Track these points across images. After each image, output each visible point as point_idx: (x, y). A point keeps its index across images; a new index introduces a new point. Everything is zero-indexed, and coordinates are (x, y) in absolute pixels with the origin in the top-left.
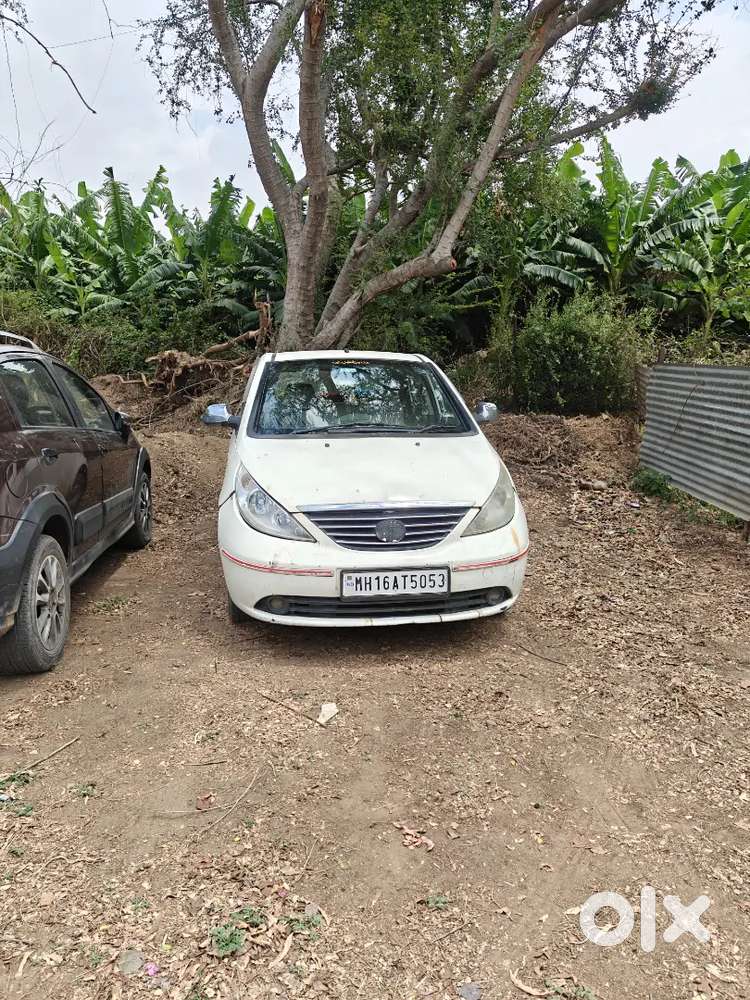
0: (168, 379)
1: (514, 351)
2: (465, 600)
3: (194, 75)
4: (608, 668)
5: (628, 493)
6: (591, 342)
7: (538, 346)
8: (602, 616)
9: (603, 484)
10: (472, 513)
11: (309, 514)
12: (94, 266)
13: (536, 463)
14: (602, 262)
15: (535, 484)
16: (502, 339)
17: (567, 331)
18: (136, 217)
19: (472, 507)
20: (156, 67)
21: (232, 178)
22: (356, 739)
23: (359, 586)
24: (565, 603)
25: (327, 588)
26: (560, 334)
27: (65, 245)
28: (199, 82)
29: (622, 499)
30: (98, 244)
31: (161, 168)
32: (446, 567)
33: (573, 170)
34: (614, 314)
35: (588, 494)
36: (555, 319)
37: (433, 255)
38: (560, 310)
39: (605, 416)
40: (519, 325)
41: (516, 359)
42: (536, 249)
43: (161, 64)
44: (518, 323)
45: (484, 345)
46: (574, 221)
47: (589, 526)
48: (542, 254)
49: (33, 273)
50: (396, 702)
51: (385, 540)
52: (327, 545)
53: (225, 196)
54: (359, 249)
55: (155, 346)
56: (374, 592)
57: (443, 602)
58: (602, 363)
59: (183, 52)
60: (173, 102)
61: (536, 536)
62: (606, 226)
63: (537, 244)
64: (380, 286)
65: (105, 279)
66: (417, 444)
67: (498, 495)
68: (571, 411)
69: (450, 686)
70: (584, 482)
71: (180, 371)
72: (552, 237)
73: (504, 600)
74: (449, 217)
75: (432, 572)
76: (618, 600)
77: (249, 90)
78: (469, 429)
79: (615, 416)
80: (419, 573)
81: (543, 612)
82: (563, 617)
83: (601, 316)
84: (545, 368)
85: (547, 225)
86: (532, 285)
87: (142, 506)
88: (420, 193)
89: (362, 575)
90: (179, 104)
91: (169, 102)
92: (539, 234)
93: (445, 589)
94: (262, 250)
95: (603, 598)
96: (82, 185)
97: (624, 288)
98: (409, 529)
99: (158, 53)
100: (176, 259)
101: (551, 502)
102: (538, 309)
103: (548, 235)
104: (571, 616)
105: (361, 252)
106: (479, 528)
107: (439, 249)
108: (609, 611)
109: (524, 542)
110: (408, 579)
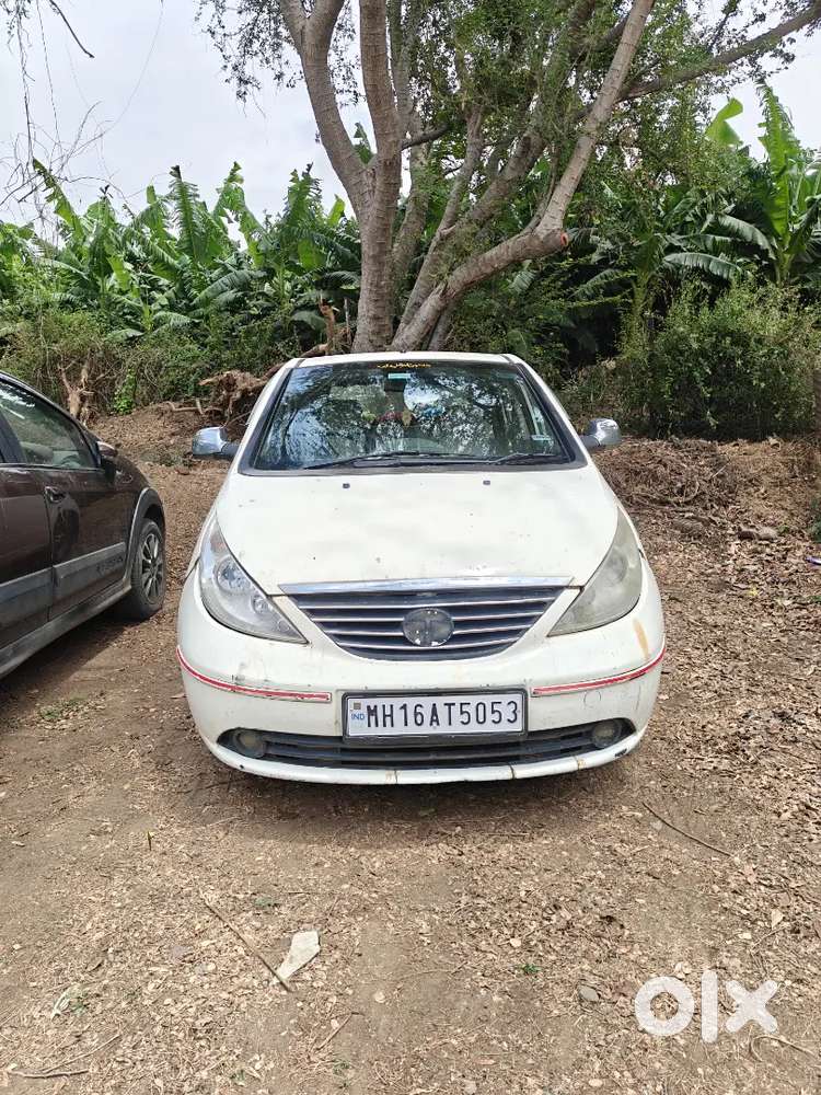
0: (224, 405)
1: (650, 360)
2: (555, 740)
3: (263, 44)
4: (803, 863)
5: (807, 544)
6: (753, 343)
7: (682, 353)
8: (784, 751)
9: (772, 532)
10: (567, 597)
11: (298, 598)
12: (164, 281)
13: (678, 504)
14: (767, 246)
15: (677, 532)
16: (635, 345)
17: (721, 332)
18: (207, 223)
19: (567, 587)
20: (219, 38)
21: (310, 167)
22: (335, 1024)
23: (373, 718)
24: (721, 725)
25: (320, 721)
26: (711, 336)
27: (131, 258)
28: (269, 53)
29: (799, 553)
30: (166, 255)
31: (235, 164)
32: (521, 690)
33: (728, 135)
34: (784, 309)
35: (750, 546)
36: (705, 316)
37: (538, 228)
38: (712, 305)
39: (772, 441)
40: (656, 327)
41: (652, 370)
42: (680, 234)
43: (225, 35)
44: (656, 325)
45: (612, 353)
46: (729, 196)
47: (755, 593)
48: (688, 239)
49: (98, 291)
50: (425, 928)
51: (418, 641)
52: (324, 648)
53: (302, 188)
54: (447, 231)
55: (218, 365)
56: (399, 730)
57: (517, 745)
58: (769, 371)
59: (249, 17)
60: (240, 80)
61: (678, 607)
62: (772, 199)
63: (683, 228)
64: (469, 274)
65: (173, 295)
66: (487, 483)
67: (614, 562)
68: (726, 434)
69: (523, 894)
70: (744, 529)
71: (238, 395)
72: (701, 219)
73: (621, 739)
74: (560, 176)
75: (496, 698)
76: (807, 721)
77: (309, 39)
78: (573, 458)
79: (786, 440)
80: (474, 700)
81: (688, 739)
82: (719, 752)
83: (765, 312)
84: (691, 380)
85: (695, 204)
86: (673, 278)
87: (145, 565)
88: (523, 152)
89: (379, 702)
90: (246, 83)
91: (235, 81)
92: (685, 215)
93: (518, 727)
94: (343, 252)
95: (782, 716)
96: (151, 190)
97: (797, 278)
98: (458, 624)
99: (220, 22)
100: (252, 269)
101: (696, 557)
102: (681, 308)
103: (695, 216)
104: (734, 750)
105: (449, 236)
106: (581, 619)
107: (546, 219)
108: (796, 741)
109: (656, 641)
110: (455, 710)
